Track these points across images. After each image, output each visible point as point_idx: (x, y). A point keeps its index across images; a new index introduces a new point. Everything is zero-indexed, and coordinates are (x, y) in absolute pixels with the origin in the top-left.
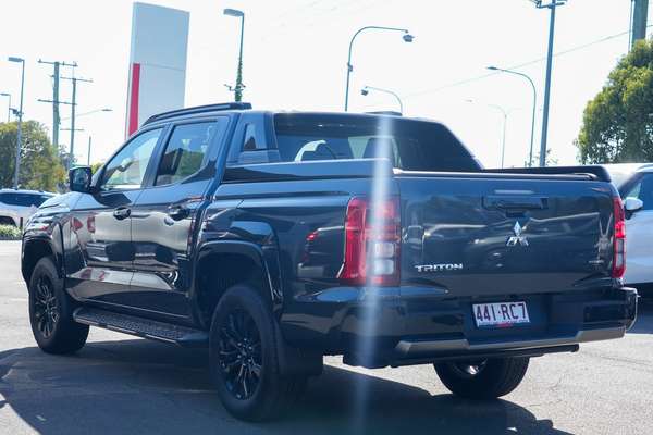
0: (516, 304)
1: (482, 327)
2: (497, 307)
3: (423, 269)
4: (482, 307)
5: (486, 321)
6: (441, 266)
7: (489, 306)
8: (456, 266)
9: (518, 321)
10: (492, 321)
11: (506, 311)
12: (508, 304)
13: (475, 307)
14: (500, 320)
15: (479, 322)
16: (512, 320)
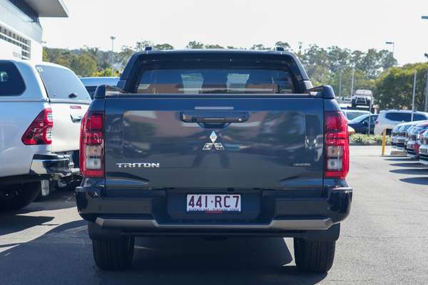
0: (231, 196)
1: (191, 212)
2: (211, 197)
3: (123, 166)
4: (196, 197)
5: (196, 208)
6: (140, 164)
7: (203, 197)
8: (153, 164)
9: (229, 209)
10: (203, 208)
11: (219, 202)
12: (223, 196)
13: (189, 197)
14: (211, 207)
15: (189, 208)
16: (223, 208)
